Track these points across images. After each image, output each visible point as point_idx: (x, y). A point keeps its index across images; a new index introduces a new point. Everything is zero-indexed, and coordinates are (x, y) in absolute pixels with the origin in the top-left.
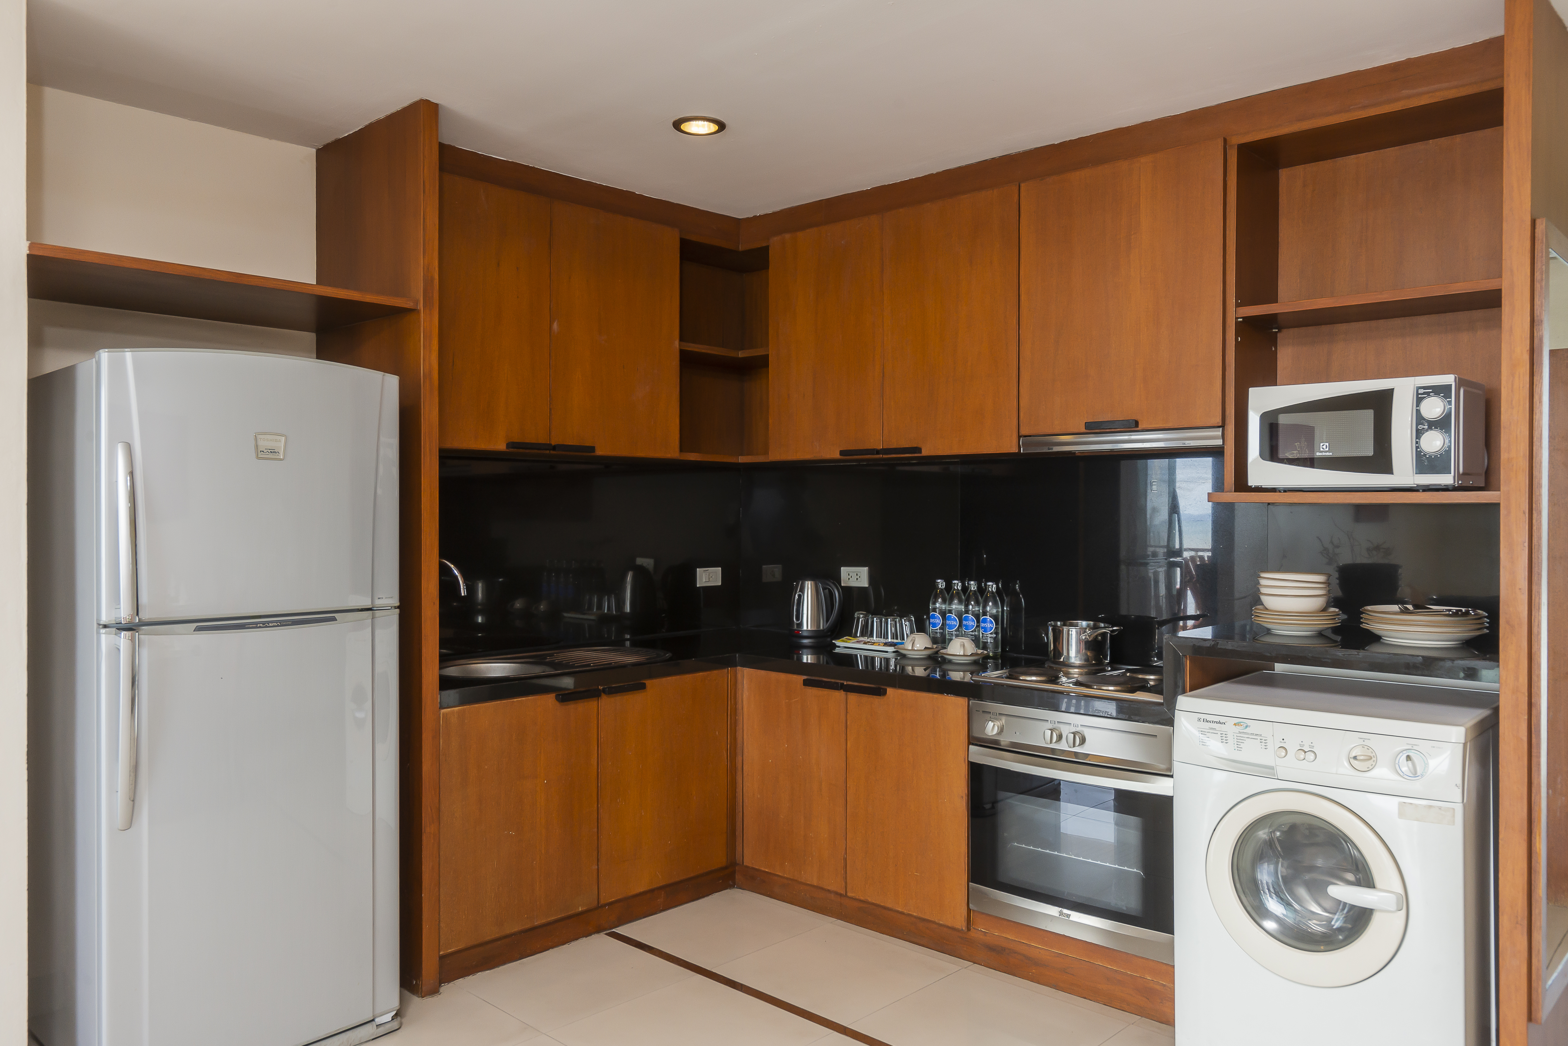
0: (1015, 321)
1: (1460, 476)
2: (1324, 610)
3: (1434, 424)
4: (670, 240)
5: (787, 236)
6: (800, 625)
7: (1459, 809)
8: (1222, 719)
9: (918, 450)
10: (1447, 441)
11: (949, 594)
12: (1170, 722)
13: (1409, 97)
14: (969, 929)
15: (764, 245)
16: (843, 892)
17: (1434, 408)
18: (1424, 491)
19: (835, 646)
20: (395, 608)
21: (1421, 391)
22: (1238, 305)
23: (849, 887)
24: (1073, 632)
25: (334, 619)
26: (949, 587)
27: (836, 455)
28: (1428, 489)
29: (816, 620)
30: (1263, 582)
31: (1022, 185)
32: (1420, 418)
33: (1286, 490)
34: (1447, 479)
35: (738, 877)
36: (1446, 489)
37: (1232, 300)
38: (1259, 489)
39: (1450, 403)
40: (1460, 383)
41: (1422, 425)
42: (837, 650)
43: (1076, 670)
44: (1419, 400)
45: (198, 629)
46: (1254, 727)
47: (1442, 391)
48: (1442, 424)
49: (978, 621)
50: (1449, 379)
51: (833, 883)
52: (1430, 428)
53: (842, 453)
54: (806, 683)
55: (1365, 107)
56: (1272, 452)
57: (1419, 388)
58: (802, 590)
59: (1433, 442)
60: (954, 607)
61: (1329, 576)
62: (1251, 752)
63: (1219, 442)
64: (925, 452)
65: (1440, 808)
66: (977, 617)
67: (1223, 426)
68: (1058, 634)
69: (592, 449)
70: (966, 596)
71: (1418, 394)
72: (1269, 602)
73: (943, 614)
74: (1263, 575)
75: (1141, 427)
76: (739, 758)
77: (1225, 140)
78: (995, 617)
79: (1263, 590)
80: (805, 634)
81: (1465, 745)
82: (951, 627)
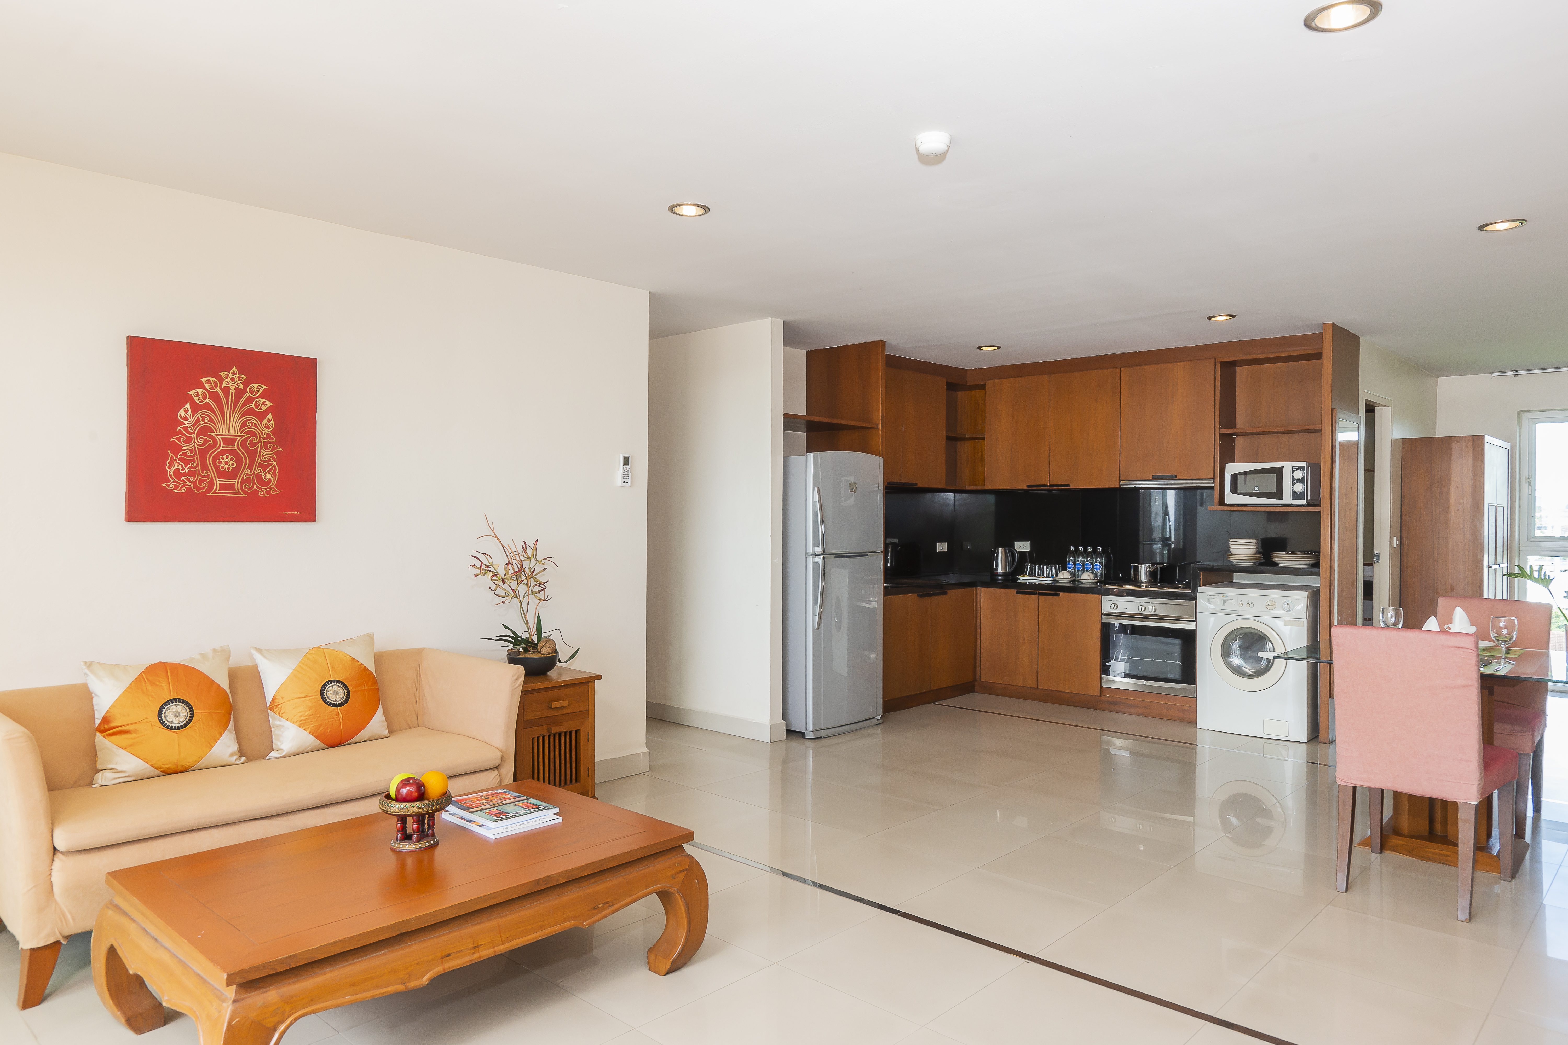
0: (1118, 429)
1: (1308, 501)
2: (1255, 554)
3: (1298, 481)
4: (942, 382)
5: (997, 381)
6: (997, 570)
7: (1305, 621)
8: (1217, 595)
9: (1068, 485)
10: (1303, 487)
11: (1076, 553)
12: (1195, 599)
13: (1290, 351)
14: (1101, 696)
15: (984, 383)
16: (1036, 687)
17: (1299, 475)
18: (1295, 506)
19: (1019, 579)
20: (882, 552)
21: (1294, 468)
22: (1220, 428)
23: (1039, 684)
24: (1143, 567)
25: (867, 555)
26: (1077, 549)
27: (1025, 487)
28: (1297, 505)
29: (1005, 567)
30: (1231, 543)
31: (1122, 369)
32: (1293, 479)
33: (1241, 506)
34: (1303, 502)
35: (976, 688)
36: (1304, 505)
37: (1218, 426)
38: (1229, 505)
39: (1305, 473)
40: (1308, 465)
41: (1294, 481)
42: (1019, 581)
43: (1144, 585)
44: (1293, 472)
45: (836, 557)
46: (1230, 597)
47: (1301, 468)
48: (1301, 481)
49: (1093, 566)
50: (1304, 464)
51: (1031, 683)
52: (1297, 482)
53: (1028, 486)
54: (1017, 593)
55: (1273, 353)
56: (1234, 490)
57: (1293, 467)
58: (998, 552)
59: (1298, 488)
60: (1080, 559)
61: (1258, 540)
62: (1229, 606)
63: (1213, 485)
64: (1072, 487)
65: (1299, 621)
66: (1092, 563)
67: (1214, 479)
68: (1136, 569)
69: (916, 484)
70: (1086, 554)
71: (1293, 469)
72: (1233, 551)
73: (1074, 562)
74: (1230, 540)
75: (1177, 478)
76: (978, 631)
77: (1215, 359)
78: (1102, 563)
79: (1231, 546)
80: (1000, 574)
81: (1308, 598)
82: (1078, 568)
